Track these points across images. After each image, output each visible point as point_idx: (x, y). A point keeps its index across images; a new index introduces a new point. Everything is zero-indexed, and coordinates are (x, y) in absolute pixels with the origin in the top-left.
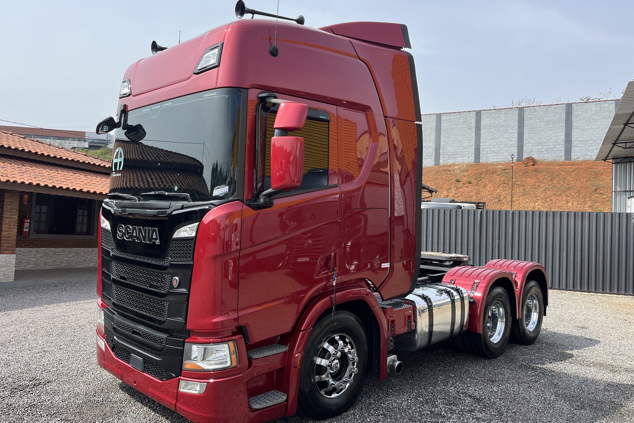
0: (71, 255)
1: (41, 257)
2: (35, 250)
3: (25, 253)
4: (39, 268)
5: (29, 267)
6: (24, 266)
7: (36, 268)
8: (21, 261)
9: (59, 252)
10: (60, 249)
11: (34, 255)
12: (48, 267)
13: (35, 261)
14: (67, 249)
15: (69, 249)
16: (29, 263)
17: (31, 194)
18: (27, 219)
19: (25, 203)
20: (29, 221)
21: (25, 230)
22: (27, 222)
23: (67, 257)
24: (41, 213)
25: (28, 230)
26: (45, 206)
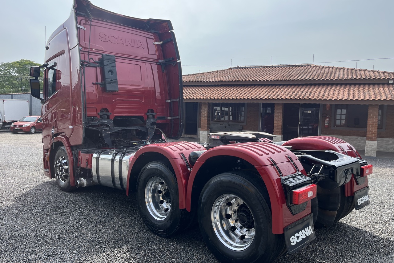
9: (353, 139)
17: (331, 105)
18: (328, 118)
19: (328, 109)
20: (328, 119)
21: (326, 124)
22: (327, 120)
23: (359, 142)
24: (341, 114)
25: (328, 125)
26: (345, 110)
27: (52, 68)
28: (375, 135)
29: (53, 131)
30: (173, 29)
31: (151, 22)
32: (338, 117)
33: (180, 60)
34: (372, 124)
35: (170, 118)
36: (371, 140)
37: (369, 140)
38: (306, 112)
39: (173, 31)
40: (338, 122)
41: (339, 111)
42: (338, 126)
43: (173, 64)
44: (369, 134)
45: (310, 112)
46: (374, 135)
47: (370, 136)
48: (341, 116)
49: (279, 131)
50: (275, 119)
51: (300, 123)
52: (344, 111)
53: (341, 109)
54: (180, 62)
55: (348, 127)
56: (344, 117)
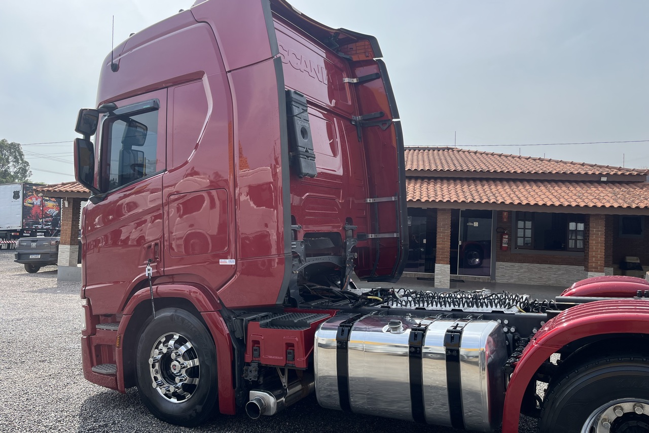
0: (560, 273)
1: (525, 272)
2: (517, 265)
3: (507, 267)
4: (523, 283)
5: (512, 281)
6: (507, 279)
7: (520, 283)
8: (503, 274)
9: (545, 269)
10: (547, 266)
11: (516, 270)
12: (532, 283)
13: (518, 275)
14: (554, 266)
15: (558, 266)
16: (512, 277)
17: (510, 212)
18: (507, 234)
19: (505, 220)
20: (507, 237)
21: (503, 245)
22: (505, 238)
23: (555, 274)
24: (524, 229)
25: (507, 245)
26: (531, 222)
27: (125, 117)
28: (601, 262)
29: (149, 270)
30: (381, 56)
31: (341, 37)
32: (520, 233)
33: (398, 117)
34: (596, 244)
35: (373, 236)
36: (595, 271)
37: (592, 271)
38: (470, 224)
39: (381, 58)
40: (520, 242)
41: (521, 224)
42: (520, 247)
43: (381, 126)
44: (592, 262)
45: (476, 224)
46: (599, 263)
47: (594, 264)
48: (525, 231)
49: (446, 258)
50: (438, 237)
51: (460, 243)
52: (529, 224)
53: (524, 220)
54: (400, 121)
55: (535, 248)
56: (529, 233)
